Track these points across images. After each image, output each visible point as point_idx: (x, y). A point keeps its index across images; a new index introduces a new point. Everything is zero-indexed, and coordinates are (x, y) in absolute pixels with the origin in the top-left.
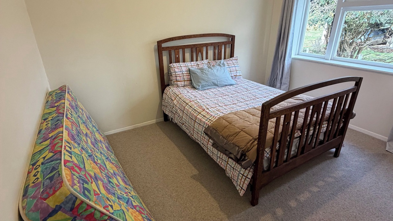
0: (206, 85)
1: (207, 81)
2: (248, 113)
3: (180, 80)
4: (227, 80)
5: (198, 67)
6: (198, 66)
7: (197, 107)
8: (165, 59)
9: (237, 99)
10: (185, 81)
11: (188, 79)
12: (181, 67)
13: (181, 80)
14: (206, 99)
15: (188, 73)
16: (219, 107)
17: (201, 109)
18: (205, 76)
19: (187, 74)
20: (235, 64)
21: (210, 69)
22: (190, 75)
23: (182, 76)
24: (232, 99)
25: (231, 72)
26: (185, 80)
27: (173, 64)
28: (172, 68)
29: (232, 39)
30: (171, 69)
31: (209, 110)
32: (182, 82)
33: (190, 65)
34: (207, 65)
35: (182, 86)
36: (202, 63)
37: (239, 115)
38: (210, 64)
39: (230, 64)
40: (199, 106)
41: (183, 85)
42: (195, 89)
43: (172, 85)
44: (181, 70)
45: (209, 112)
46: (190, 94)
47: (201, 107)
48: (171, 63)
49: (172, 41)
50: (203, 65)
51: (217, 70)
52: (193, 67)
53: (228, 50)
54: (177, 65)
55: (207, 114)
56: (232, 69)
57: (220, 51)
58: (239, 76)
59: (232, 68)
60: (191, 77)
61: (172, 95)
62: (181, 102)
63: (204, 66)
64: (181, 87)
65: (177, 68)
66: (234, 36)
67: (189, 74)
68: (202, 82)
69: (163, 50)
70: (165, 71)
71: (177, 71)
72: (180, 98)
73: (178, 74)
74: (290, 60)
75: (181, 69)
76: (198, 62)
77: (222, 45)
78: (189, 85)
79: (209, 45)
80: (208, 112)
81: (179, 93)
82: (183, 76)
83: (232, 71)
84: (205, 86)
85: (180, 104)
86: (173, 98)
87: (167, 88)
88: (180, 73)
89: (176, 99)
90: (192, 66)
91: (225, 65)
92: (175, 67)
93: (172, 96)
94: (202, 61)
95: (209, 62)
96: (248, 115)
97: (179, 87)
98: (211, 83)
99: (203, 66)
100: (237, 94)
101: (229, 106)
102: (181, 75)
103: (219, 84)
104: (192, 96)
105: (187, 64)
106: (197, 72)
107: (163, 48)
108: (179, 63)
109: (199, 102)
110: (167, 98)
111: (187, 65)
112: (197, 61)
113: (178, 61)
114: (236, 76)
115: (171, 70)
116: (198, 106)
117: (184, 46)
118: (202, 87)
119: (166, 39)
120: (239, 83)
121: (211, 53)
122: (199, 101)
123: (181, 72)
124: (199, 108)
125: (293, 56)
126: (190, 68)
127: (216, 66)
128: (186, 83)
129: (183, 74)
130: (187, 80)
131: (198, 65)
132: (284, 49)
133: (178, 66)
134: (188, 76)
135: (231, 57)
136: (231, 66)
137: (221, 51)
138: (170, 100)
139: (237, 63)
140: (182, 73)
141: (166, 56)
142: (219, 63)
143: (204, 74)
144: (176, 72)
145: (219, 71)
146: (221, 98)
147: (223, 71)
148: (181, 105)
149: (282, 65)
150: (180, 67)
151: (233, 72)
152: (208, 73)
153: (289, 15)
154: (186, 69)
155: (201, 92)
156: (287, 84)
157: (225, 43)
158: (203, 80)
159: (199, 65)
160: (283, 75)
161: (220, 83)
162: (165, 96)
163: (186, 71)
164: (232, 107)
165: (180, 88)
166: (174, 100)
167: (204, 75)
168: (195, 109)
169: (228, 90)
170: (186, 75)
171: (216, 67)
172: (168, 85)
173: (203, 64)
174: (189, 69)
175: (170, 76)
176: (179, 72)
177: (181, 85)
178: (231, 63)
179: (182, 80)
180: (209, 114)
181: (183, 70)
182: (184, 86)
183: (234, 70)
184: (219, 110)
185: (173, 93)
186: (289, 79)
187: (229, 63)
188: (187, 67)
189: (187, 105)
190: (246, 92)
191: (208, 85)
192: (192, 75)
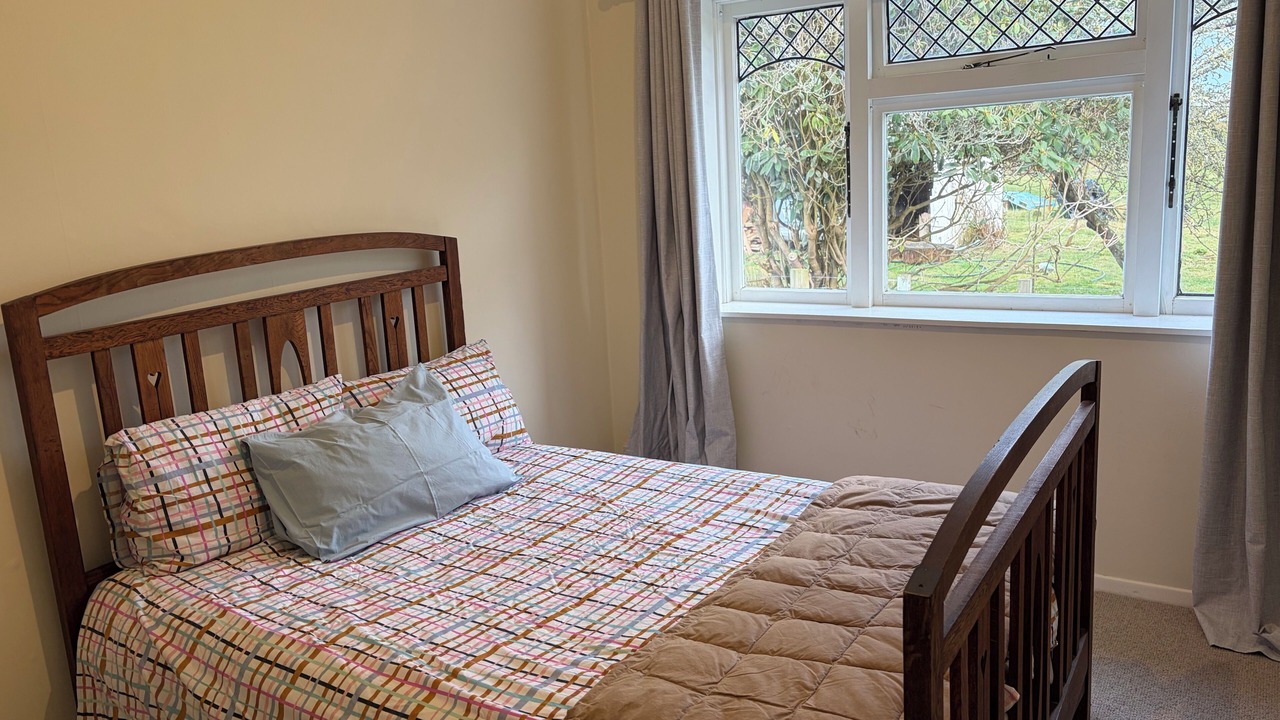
0: (364, 518)
1: (367, 494)
2: (706, 641)
3: (194, 523)
4: (474, 468)
5: (293, 424)
6: (289, 417)
7: (379, 680)
8: (70, 408)
9: (579, 567)
10: (230, 519)
11: (242, 505)
12: (187, 439)
13: (203, 521)
14: (408, 610)
15: (239, 472)
16: (515, 645)
17: (406, 688)
18: (353, 469)
19: (231, 474)
20: (484, 376)
21: (369, 427)
22: (255, 481)
23: (204, 495)
24: (550, 569)
25: (473, 420)
26: (226, 514)
27: (131, 430)
28: (130, 454)
29: (443, 255)
30: (121, 462)
31: (463, 679)
32: (210, 535)
33: (242, 420)
34: (342, 406)
35: (213, 554)
36: (312, 399)
37: (671, 668)
38: (353, 396)
39: (461, 383)
40: (390, 669)
41: (220, 546)
42: (305, 554)
43: (142, 564)
44: (195, 461)
45: (478, 694)
46: (286, 601)
47: (403, 672)
48: (112, 425)
49: (109, 292)
50: (317, 407)
51: (413, 424)
52: (261, 427)
53: (434, 313)
54: (159, 434)
55: (468, 711)
56: (478, 407)
57: (393, 322)
58: (515, 433)
59: (474, 400)
60: (259, 490)
61: (159, 631)
62: (244, 667)
63: (327, 412)
64: (208, 561)
65: (164, 450)
66: (453, 241)
67: (247, 477)
68: (342, 505)
69: (51, 357)
70: (78, 482)
71: (168, 469)
72: (229, 644)
73: (179, 490)
74: (718, 326)
75: (191, 452)
76: (285, 395)
77: (399, 290)
78: (256, 539)
79: (334, 296)
80: (470, 701)
81: (210, 612)
82: (213, 493)
83: (481, 413)
84: (362, 526)
85: (238, 684)
86: (171, 655)
87: (106, 593)
88: (189, 479)
89: (199, 651)
90: (255, 423)
91: (442, 391)
92: (146, 451)
93: (160, 644)
94: (310, 387)
95: (346, 389)
96: (714, 654)
97: (190, 567)
98: (391, 506)
99: (320, 414)
100: (560, 534)
101: (564, 618)
102: (195, 491)
103: (440, 499)
104: (307, 610)
105: (225, 418)
106: (301, 454)
107: (45, 339)
108: (169, 421)
109: (373, 643)
110: (114, 657)
111: (222, 424)
112: (276, 390)
113: (157, 408)
114: (502, 437)
115: (123, 471)
116: (380, 672)
117: (191, 314)
118: (346, 539)
119: (66, 287)
120: (534, 471)
121: (346, 336)
122: (367, 630)
123: (192, 469)
124: (393, 684)
125: (727, 308)
126: (251, 440)
127: (393, 401)
128: (238, 531)
129: (208, 481)
130: (239, 510)
131: (291, 411)
132: (686, 279)
133: (169, 437)
134: (242, 490)
135: (452, 348)
136: (467, 391)
137: (399, 320)
138: (146, 674)
139: (495, 372)
140: (201, 478)
141: (71, 392)
142: (404, 385)
143: (341, 461)
144: (163, 478)
145: (422, 427)
146: (483, 583)
147: (444, 425)
148: (250, 687)
149: (691, 348)
150: (186, 444)
151: (484, 421)
152: (362, 447)
153: (678, 136)
154: (221, 446)
155: (348, 570)
156: (726, 434)
157: (412, 282)
158: (344, 492)
159: (296, 414)
160: (705, 397)
161: (443, 493)
162: (94, 648)
163: (223, 461)
164: (584, 624)
165: (203, 571)
166: (183, 666)
167: (342, 467)
168: (367, 694)
169: (499, 523)
170: (228, 482)
171: (399, 410)
172: (109, 570)
173: (318, 401)
174: (244, 445)
175: (113, 512)
176: (180, 473)
177: (207, 550)
178: (463, 374)
179: (207, 520)
180: (483, 711)
181: (205, 458)
182: (227, 554)
183: (488, 410)
184: (526, 662)
185: (159, 622)
186: (731, 412)
187: (455, 376)
188: (225, 436)
189: (301, 682)
190: (596, 516)
191: (374, 516)
192: (265, 477)
